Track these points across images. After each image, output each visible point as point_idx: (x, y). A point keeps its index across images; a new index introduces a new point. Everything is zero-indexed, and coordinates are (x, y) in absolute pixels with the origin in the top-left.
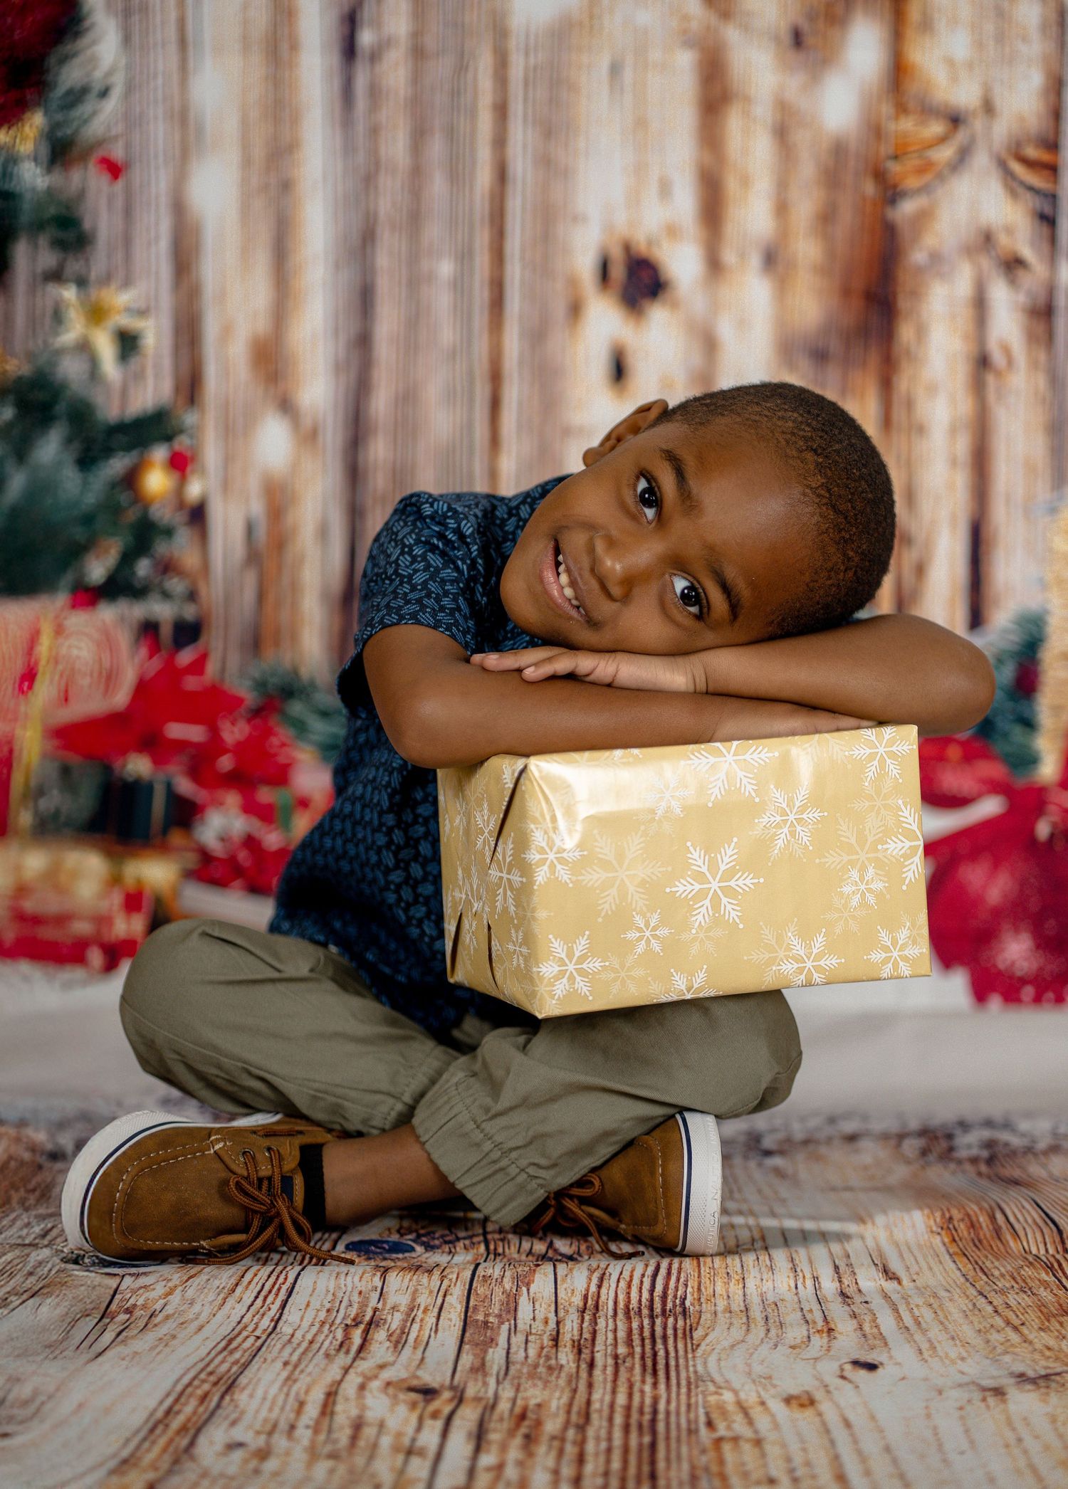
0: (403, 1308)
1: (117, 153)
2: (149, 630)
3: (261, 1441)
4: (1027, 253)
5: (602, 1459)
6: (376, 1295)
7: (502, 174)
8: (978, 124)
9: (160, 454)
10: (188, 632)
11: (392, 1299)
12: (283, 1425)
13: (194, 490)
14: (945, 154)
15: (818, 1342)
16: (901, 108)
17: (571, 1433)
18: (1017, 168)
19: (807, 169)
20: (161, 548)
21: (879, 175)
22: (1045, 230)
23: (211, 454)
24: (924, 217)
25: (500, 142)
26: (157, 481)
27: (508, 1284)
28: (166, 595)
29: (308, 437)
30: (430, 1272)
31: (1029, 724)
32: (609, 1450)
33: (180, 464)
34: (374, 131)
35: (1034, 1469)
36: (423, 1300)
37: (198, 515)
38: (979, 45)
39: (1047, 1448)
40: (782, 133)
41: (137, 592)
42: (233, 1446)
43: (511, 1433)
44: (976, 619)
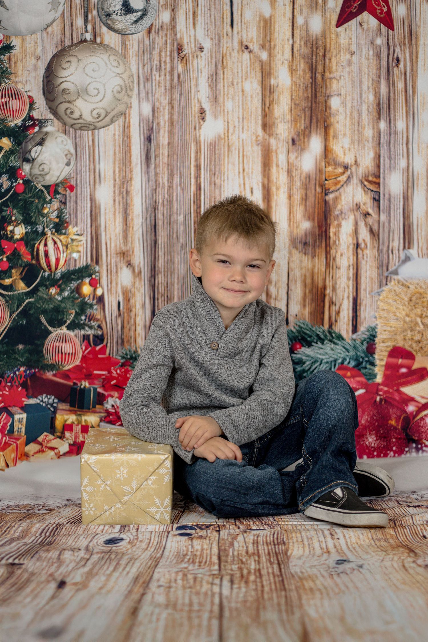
0: (200, 550)
1: (73, 183)
2: (86, 338)
3: (168, 585)
4: (370, 211)
5: (269, 586)
6: (190, 547)
7: (199, 188)
8: (353, 169)
9: (87, 280)
10: (99, 339)
11: (196, 547)
12: (173, 580)
13: (99, 292)
14: (343, 178)
15: (326, 555)
16: (328, 164)
17: (258, 580)
18: (366, 183)
19: (298, 184)
20: (89, 311)
21: (322, 186)
22: (376, 204)
23: (104, 280)
24: (337, 199)
25: (198, 177)
26: (86, 289)
27: (230, 540)
28: (91, 327)
29: (137, 274)
30: (205, 538)
31: (373, 364)
32: (270, 583)
33: (94, 284)
34: (156, 174)
35: (394, 585)
36: (205, 547)
37: (101, 300)
38: (353, 143)
39: (398, 580)
40: (289, 172)
41: (81, 326)
42: (159, 586)
43: (241, 580)
44: (355, 330)
